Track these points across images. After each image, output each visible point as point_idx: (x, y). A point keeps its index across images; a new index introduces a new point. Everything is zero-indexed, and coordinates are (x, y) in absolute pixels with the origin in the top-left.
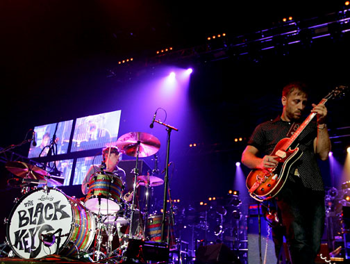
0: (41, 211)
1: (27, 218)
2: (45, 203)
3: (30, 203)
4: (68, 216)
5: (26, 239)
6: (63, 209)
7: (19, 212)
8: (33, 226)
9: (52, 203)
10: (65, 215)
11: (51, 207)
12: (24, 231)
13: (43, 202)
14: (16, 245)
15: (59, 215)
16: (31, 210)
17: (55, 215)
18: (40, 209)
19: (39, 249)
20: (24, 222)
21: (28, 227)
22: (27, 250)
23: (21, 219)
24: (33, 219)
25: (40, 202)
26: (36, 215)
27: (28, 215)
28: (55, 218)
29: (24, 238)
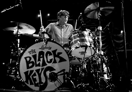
0: (43, 57)
1: (32, 62)
2: (45, 51)
3: (33, 51)
4: (65, 60)
5: (34, 77)
6: (60, 55)
7: (26, 58)
8: (38, 68)
9: (50, 51)
10: (62, 60)
11: (50, 54)
12: (32, 71)
13: (43, 50)
14: (27, 81)
15: (58, 59)
16: (35, 57)
17: (55, 60)
18: (41, 56)
19: (46, 84)
20: (30, 65)
21: (35, 68)
22: (36, 85)
23: (28, 63)
24: (38, 63)
25: (41, 50)
26: (39, 60)
27: (33, 60)
28: (55, 62)
29: (32, 76)
